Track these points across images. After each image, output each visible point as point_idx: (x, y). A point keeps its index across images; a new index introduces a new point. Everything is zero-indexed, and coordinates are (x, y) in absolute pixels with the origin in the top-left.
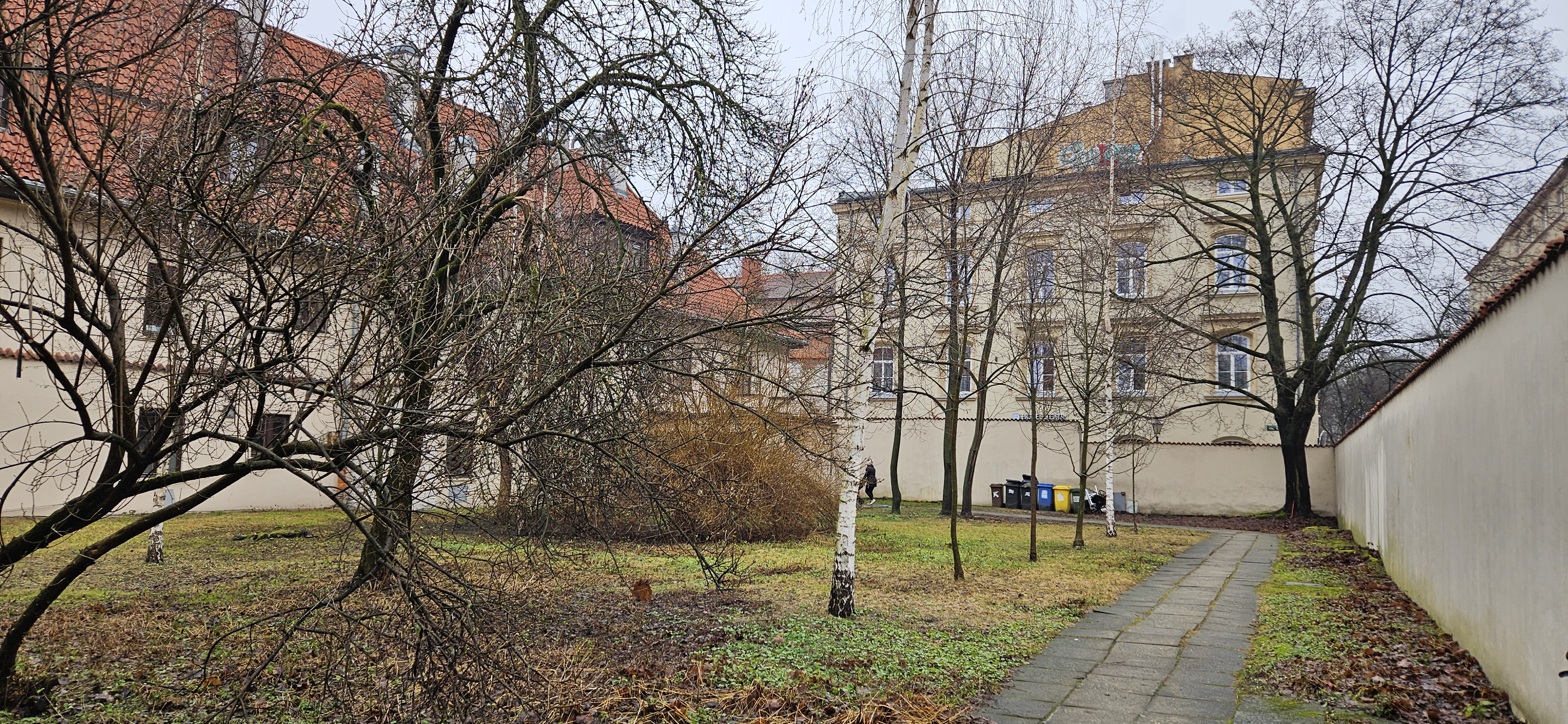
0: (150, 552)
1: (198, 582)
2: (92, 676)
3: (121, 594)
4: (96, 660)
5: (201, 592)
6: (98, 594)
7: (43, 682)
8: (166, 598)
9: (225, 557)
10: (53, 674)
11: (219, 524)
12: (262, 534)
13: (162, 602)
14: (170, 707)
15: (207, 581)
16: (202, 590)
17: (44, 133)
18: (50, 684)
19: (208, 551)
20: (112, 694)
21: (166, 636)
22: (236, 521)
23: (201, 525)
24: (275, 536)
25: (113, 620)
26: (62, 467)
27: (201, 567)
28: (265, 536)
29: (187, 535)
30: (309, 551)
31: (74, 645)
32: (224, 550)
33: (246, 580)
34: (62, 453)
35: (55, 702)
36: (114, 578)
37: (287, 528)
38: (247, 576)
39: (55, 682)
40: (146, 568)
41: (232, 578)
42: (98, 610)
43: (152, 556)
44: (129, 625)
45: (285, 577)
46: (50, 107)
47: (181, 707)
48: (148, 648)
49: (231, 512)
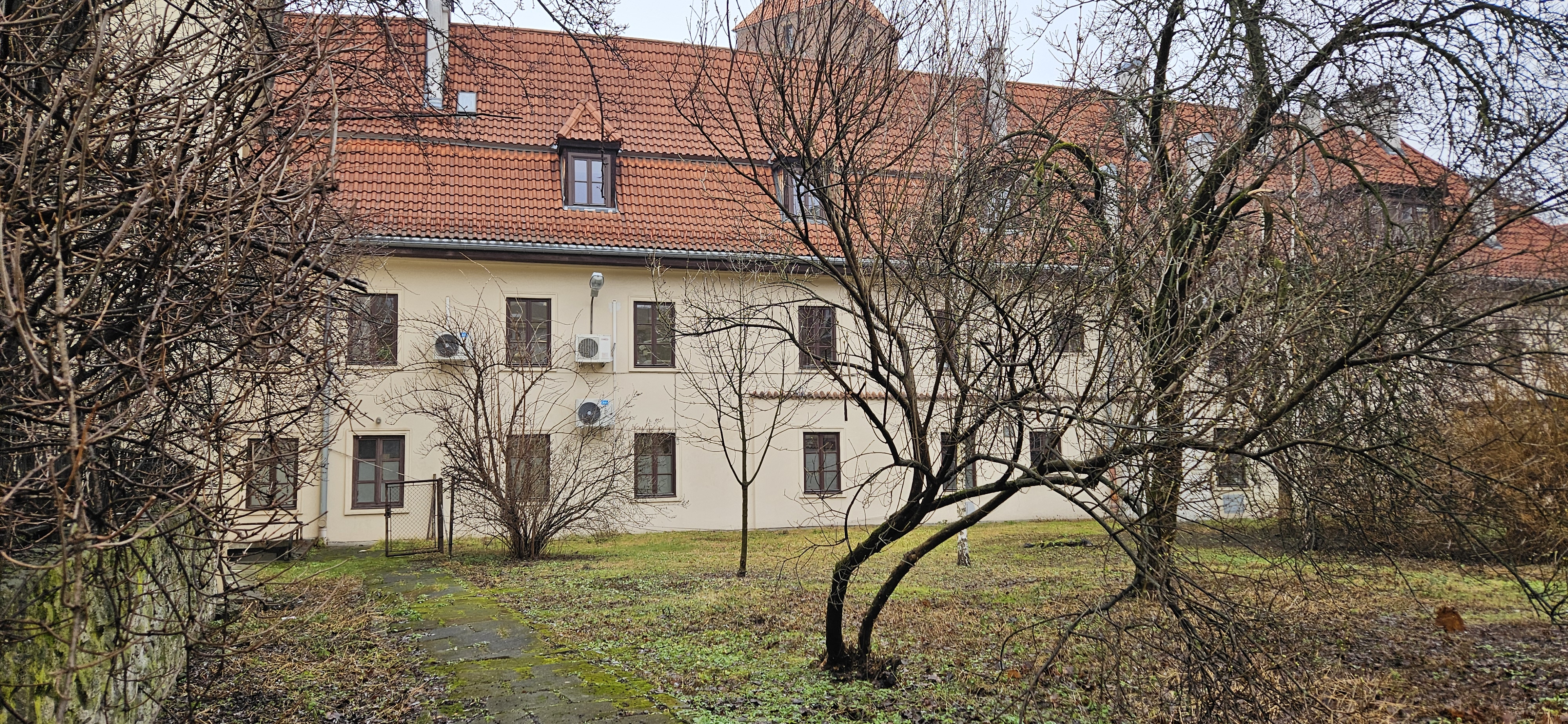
0: (960, 556)
1: (999, 585)
2: (924, 659)
3: (941, 592)
4: (926, 646)
5: (1001, 594)
6: (925, 591)
7: (890, 661)
8: (974, 597)
9: (1019, 563)
10: (897, 655)
11: (1012, 532)
12: (1047, 543)
13: (971, 600)
14: (982, 692)
15: (1004, 584)
16: (1001, 591)
17: (845, 230)
18: (896, 664)
19: (1004, 557)
20: (940, 676)
21: (976, 630)
22: (1025, 530)
23: (997, 533)
24: (1058, 544)
25: (936, 614)
26: (883, 489)
27: (1000, 571)
28: (1050, 545)
29: (987, 542)
30: (1090, 560)
31: (910, 633)
32: (1017, 556)
33: (1036, 584)
34: (880, 477)
35: (900, 678)
36: (936, 578)
37: (1068, 537)
38: (1038, 581)
39: (899, 662)
40: (958, 570)
41: (1024, 582)
42: (925, 604)
43: (962, 560)
44: (948, 619)
45: (1069, 583)
46: (847, 211)
47: (990, 694)
48: (964, 639)
49: (1021, 522)
